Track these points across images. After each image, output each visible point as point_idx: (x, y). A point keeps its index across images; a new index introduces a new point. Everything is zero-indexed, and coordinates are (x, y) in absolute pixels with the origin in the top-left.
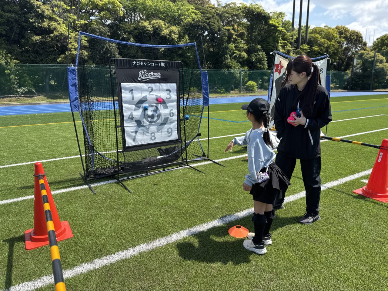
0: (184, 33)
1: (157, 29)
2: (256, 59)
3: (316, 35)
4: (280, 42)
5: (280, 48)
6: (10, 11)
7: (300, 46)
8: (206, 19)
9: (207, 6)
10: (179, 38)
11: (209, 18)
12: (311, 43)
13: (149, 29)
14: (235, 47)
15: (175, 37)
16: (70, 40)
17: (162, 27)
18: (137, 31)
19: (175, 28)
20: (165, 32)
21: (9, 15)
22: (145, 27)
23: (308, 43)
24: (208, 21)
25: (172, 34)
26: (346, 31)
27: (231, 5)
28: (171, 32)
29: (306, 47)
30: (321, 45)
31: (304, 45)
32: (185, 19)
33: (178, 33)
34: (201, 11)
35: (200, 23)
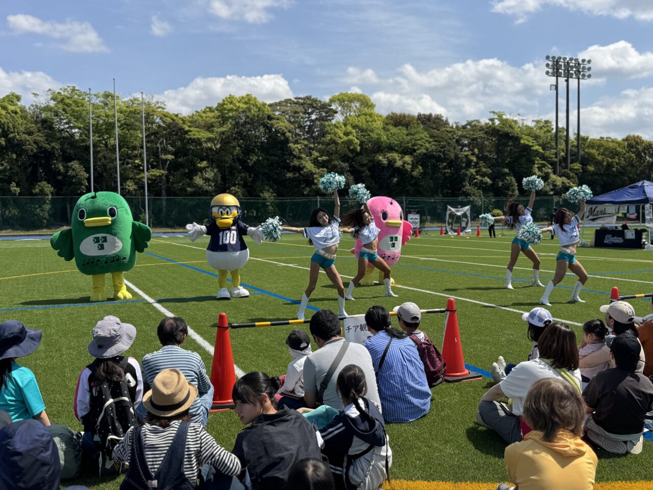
0: (417, 163)
1: (391, 161)
2: (503, 185)
3: (592, 151)
4: (536, 162)
5: (536, 170)
6: (273, 155)
7: (569, 165)
8: (441, 148)
9: (443, 129)
10: (412, 168)
11: (443, 147)
12: (585, 161)
13: (384, 162)
14: (476, 172)
15: (409, 167)
16: (315, 176)
17: (396, 159)
18: (371, 164)
19: (408, 158)
20: (399, 163)
21: (273, 158)
22: (380, 161)
23: (581, 161)
24: (442, 150)
25: (406, 165)
26: (637, 143)
27: (474, 123)
28: (404, 163)
29: (577, 166)
30: (598, 163)
31: (575, 164)
32: (418, 149)
33: (411, 163)
34: (436, 139)
35: (434, 153)
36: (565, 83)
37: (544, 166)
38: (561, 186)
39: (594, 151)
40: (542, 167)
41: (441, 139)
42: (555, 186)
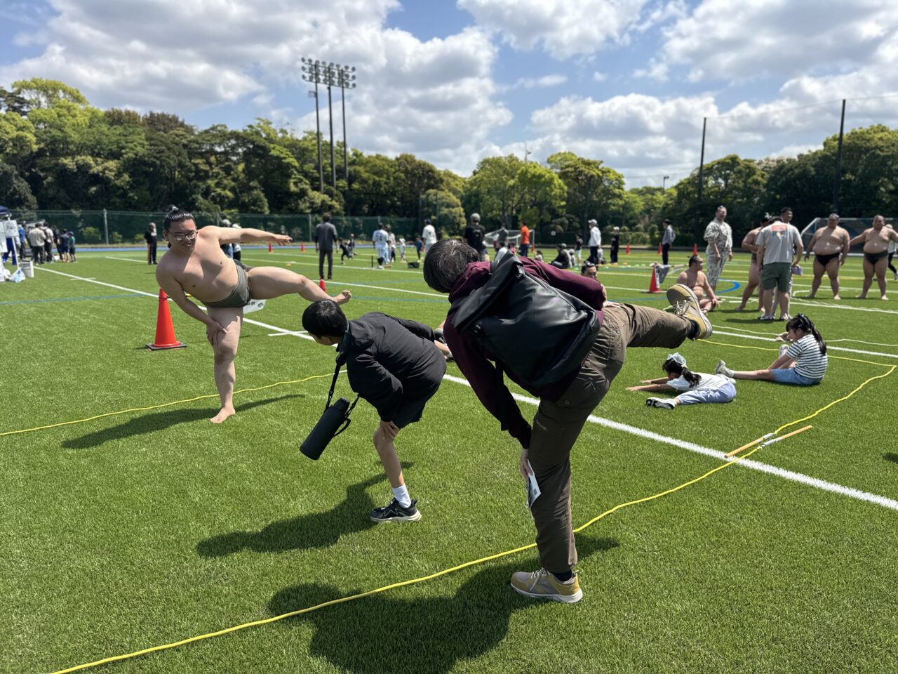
0: (124, 170)
1: (83, 166)
2: (249, 199)
3: (358, 168)
4: (293, 176)
5: (291, 185)
7: (334, 182)
8: (157, 153)
10: (116, 176)
11: (161, 152)
12: (351, 178)
13: (71, 167)
14: (215, 184)
15: (110, 175)
17: (90, 164)
18: (56, 169)
19: (112, 164)
20: (96, 169)
22: (64, 165)
23: (348, 178)
24: (159, 155)
25: (107, 172)
26: (408, 162)
27: (219, 128)
28: (106, 168)
29: (343, 183)
30: (364, 181)
31: (341, 181)
32: (126, 153)
33: (115, 169)
34: (152, 142)
35: (146, 159)
36: (327, 91)
37: (301, 181)
38: (320, 204)
39: (361, 169)
40: (299, 182)
41: (160, 143)
42: (313, 203)
